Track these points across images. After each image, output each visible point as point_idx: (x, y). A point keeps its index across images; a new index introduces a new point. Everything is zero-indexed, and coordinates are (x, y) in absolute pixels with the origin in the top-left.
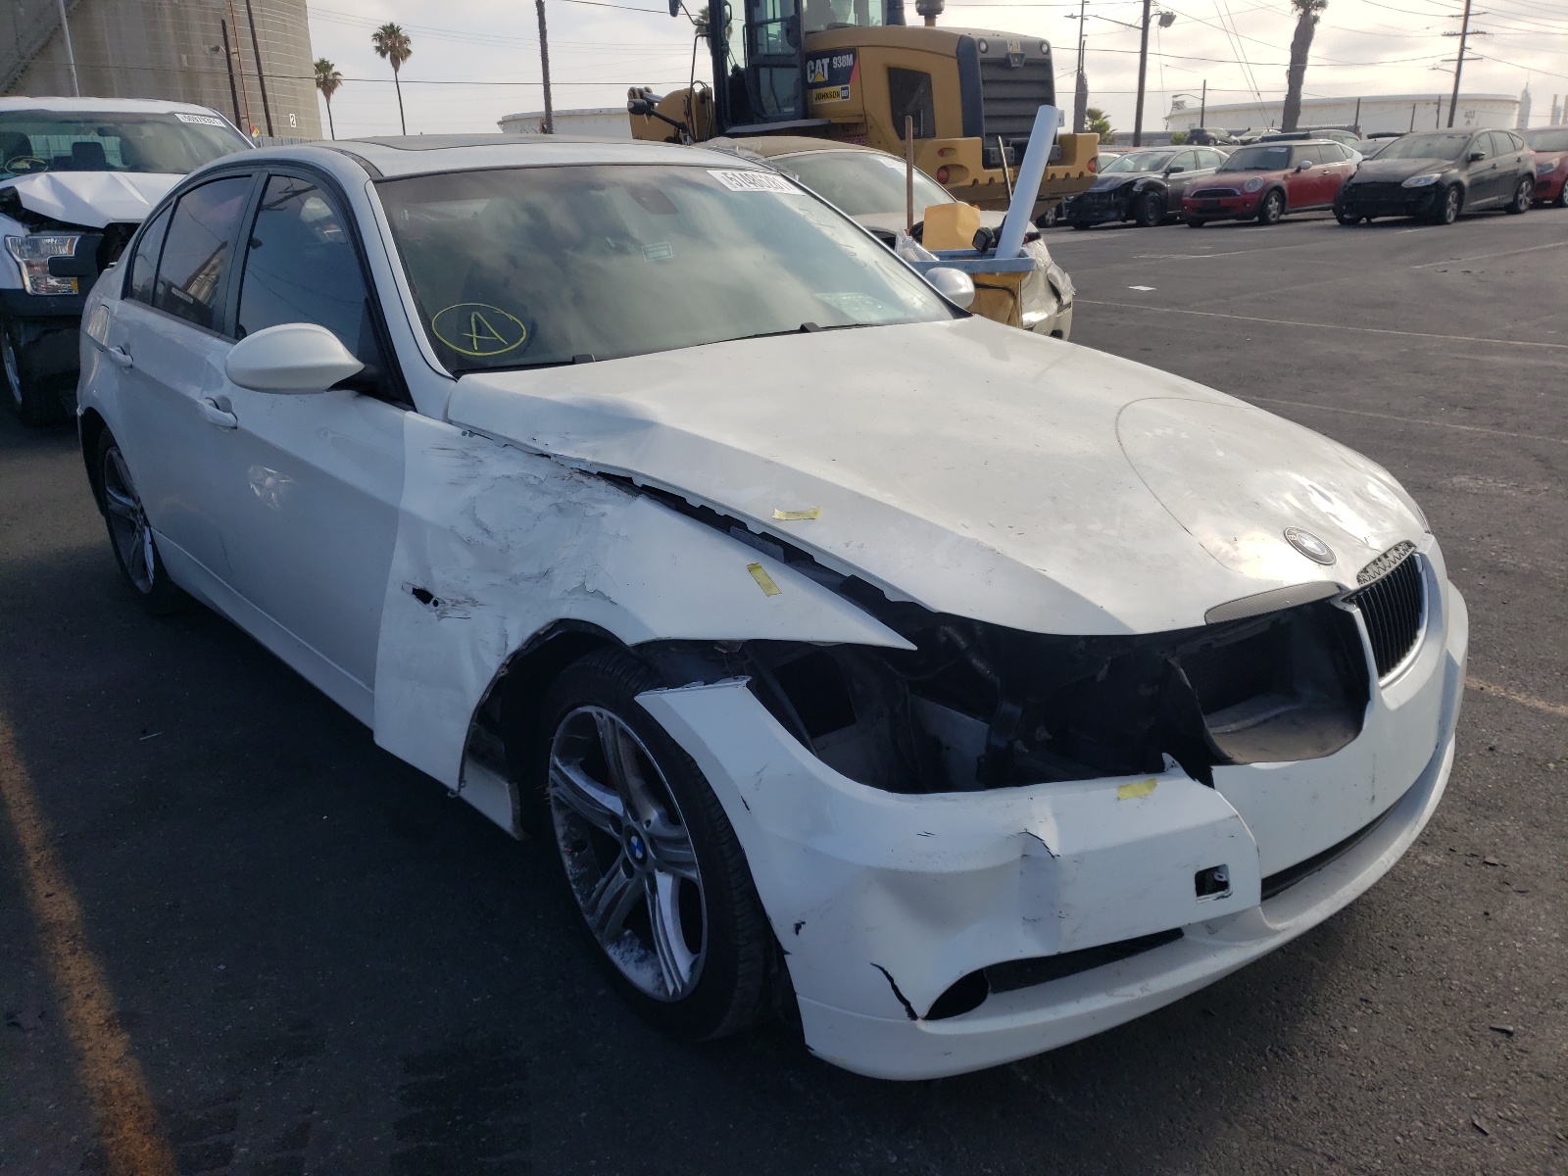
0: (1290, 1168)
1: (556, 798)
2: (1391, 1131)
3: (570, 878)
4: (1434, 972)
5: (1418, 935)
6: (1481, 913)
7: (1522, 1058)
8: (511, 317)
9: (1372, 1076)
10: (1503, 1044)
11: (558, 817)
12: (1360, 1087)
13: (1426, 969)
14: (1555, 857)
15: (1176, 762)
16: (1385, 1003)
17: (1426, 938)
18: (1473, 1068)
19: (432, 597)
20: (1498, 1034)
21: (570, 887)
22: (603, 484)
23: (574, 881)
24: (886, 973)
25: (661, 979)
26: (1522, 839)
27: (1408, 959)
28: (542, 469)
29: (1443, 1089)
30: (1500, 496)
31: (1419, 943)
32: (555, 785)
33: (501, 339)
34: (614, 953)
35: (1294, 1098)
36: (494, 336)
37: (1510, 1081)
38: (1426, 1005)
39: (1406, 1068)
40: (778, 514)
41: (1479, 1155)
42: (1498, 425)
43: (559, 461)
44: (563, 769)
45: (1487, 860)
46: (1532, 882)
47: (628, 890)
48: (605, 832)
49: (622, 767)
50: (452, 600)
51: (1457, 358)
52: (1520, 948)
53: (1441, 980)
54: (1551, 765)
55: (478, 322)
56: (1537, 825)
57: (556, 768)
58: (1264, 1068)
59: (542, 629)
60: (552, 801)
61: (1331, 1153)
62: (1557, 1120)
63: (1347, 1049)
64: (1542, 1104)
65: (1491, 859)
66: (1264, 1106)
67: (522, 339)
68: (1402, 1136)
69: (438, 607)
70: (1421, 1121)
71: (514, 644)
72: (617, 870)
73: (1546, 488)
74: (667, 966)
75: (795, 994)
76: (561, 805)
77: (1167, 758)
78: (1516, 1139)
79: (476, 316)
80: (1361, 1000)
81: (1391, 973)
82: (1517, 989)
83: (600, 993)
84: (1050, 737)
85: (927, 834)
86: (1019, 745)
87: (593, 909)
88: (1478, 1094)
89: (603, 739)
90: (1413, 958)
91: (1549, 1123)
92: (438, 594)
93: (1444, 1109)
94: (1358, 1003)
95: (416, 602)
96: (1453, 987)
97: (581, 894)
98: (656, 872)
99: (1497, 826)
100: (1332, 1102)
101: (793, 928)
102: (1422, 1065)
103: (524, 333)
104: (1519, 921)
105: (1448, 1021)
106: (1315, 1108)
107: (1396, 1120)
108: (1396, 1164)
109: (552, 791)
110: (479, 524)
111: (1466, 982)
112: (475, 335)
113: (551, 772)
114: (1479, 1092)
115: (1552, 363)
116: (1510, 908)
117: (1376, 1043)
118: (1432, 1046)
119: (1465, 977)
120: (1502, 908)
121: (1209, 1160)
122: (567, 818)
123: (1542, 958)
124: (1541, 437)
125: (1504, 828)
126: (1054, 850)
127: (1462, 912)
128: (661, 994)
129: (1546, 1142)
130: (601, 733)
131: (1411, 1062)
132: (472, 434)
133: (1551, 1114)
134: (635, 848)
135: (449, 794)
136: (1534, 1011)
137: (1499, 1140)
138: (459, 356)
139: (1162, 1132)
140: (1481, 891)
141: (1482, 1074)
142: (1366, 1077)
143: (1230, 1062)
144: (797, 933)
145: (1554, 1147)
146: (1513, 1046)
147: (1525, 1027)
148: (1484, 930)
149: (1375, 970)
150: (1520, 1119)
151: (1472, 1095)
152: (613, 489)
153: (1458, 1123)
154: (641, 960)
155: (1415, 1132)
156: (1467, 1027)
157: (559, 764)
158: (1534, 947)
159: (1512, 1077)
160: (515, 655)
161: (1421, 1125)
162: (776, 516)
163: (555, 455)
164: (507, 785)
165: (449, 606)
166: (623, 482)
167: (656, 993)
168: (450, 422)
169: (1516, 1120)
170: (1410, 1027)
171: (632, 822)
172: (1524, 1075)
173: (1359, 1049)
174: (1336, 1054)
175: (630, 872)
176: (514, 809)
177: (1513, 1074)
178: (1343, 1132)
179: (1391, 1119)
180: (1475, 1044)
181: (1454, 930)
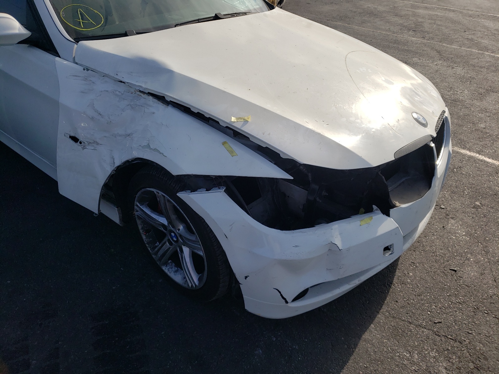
0: (399, 328)
1: (137, 215)
2: (426, 311)
3: (146, 242)
4: (431, 250)
5: (425, 237)
6: (442, 227)
7: (460, 279)
8: (96, 11)
9: (419, 291)
10: (454, 275)
11: (139, 222)
12: (415, 295)
13: (429, 249)
14: (460, 204)
15: (378, 209)
16: (419, 263)
17: (427, 237)
18: (447, 285)
19: (78, 140)
20: (452, 271)
21: (146, 246)
22: (151, 97)
23: (147, 243)
24: (278, 291)
25: (185, 280)
26: (450, 198)
27: (423, 246)
28: (122, 88)
29: (439, 293)
30: (428, 66)
31: (426, 239)
32: (137, 211)
33: (93, 22)
34: (165, 269)
35: (397, 301)
36: (90, 21)
37: (458, 289)
38: (431, 262)
39: (428, 286)
40: (233, 119)
41: (453, 316)
42: (424, 38)
43: (130, 85)
44: (141, 207)
45: (441, 207)
46: (455, 214)
47: (170, 250)
48: (160, 230)
49: (168, 211)
50: (88, 142)
51: (408, 10)
52: (454, 239)
53: (434, 253)
54: (455, 170)
55: (81, 14)
56: (453, 192)
57: (137, 206)
58: (386, 291)
59: (130, 159)
60: (136, 216)
61: (410, 320)
62: (474, 301)
63: (410, 281)
64: (469, 296)
65: (442, 207)
66: (388, 305)
67: (102, 22)
68: (430, 312)
69: (81, 144)
70: (435, 306)
71: (118, 163)
72: (165, 243)
73: (441, 63)
74: (189, 278)
75: (242, 295)
76: (139, 218)
77: (375, 207)
78: (463, 310)
79: (80, 10)
80: (412, 262)
81: (419, 251)
82: (456, 254)
83: (160, 281)
84: (328, 194)
85: (297, 246)
86: (318, 199)
87: (156, 254)
88: (450, 294)
89: (159, 201)
90: (425, 245)
91: (472, 303)
92: (81, 139)
93: (441, 301)
94: (411, 263)
95: (72, 142)
96: (437, 255)
97: (150, 248)
98: (183, 246)
99: (442, 194)
100: (408, 302)
101: (244, 278)
102: (432, 285)
103: (103, 20)
104: (453, 229)
105: (438, 268)
106: (403, 304)
107: (427, 306)
108: (430, 323)
109: (136, 213)
110: (96, 111)
111: (441, 253)
112: (81, 20)
113: (135, 207)
114: (450, 293)
115: (436, 13)
116: (450, 224)
117: (418, 278)
118: (434, 278)
119: (441, 251)
120: (448, 224)
121: (374, 328)
122: (142, 222)
123: (461, 242)
124: (437, 43)
125: (444, 194)
126: (340, 248)
127: (436, 227)
128: (186, 286)
129: (472, 310)
130: (158, 199)
131: (429, 284)
132: (88, 70)
133: (472, 300)
134: (173, 237)
135: (94, 215)
136: (461, 262)
137: (458, 311)
138: (76, 31)
139: (359, 319)
140: (441, 218)
141: (449, 286)
142: (417, 291)
143: (376, 290)
144: (246, 279)
145: (474, 312)
146: (457, 276)
147: (460, 268)
148: (444, 233)
149: (414, 251)
150: (463, 302)
151: (448, 295)
152: (156, 100)
153: (445, 305)
154: (176, 271)
155: (434, 310)
156: (443, 269)
157: (139, 205)
158: (458, 239)
159: (458, 287)
160: (118, 167)
161: (434, 307)
162: (233, 120)
163: (127, 83)
164: (116, 209)
165: (87, 144)
166: (161, 99)
167: (184, 285)
168: (77, 63)
169: (462, 303)
170: (427, 271)
171: (172, 229)
172: (462, 286)
173: (413, 281)
174: (407, 284)
175: (171, 244)
176: (120, 216)
177: (458, 286)
178: (413, 313)
179: (426, 306)
180: (446, 275)
181: (435, 234)
